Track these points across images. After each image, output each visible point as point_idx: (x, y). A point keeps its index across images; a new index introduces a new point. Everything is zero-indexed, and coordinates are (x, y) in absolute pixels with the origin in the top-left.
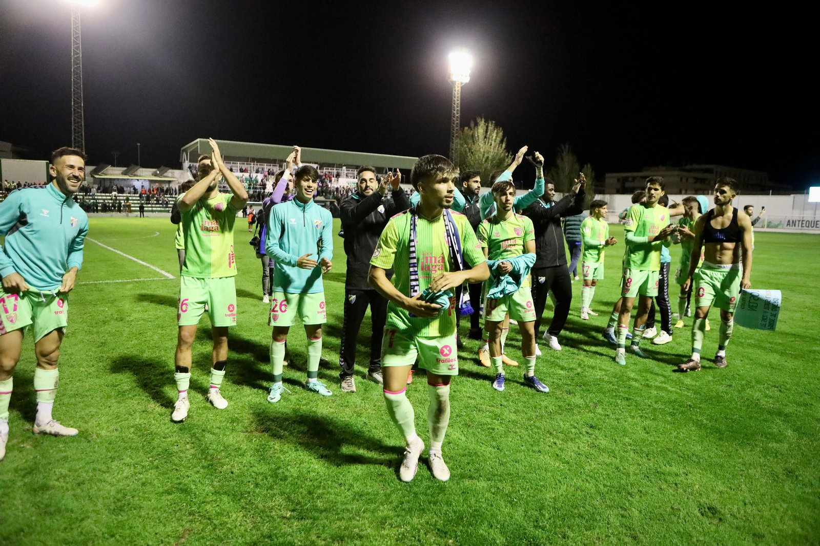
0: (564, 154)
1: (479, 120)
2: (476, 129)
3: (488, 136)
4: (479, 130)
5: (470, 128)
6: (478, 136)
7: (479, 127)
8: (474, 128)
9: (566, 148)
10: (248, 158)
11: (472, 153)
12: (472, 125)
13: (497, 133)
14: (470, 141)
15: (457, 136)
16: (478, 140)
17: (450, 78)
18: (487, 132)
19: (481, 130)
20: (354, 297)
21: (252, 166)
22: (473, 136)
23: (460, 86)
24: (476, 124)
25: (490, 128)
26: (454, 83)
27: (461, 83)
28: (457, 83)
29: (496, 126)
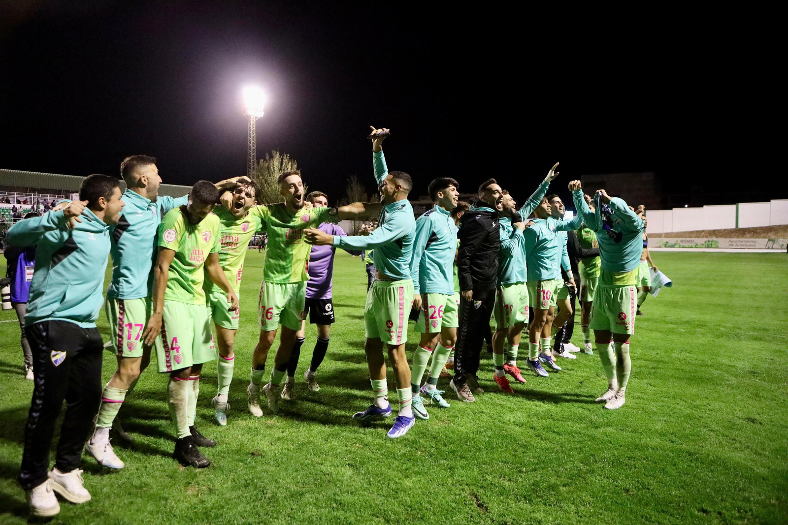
0: (353, 185)
1: (274, 153)
2: (272, 161)
3: (283, 168)
4: (274, 163)
5: (265, 160)
6: (274, 168)
7: (275, 160)
8: (270, 160)
9: (354, 179)
10: (27, 188)
11: (268, 184)
12: (267, 157)
13: (292, 166)
14: (266, 173)
15: (253, 168)
16: (274, 171)
17: (245, 112)
18: (282, 164)
19: (276, 163)
20: (480, 302)
21: (32, 196)
22: (268, 168)
23: (255, 120)
24: (271, 157)
25: (284, 160)
26: (249, 117)
27: (256, 118)
28: (252, 117)
29: (291, 159)
